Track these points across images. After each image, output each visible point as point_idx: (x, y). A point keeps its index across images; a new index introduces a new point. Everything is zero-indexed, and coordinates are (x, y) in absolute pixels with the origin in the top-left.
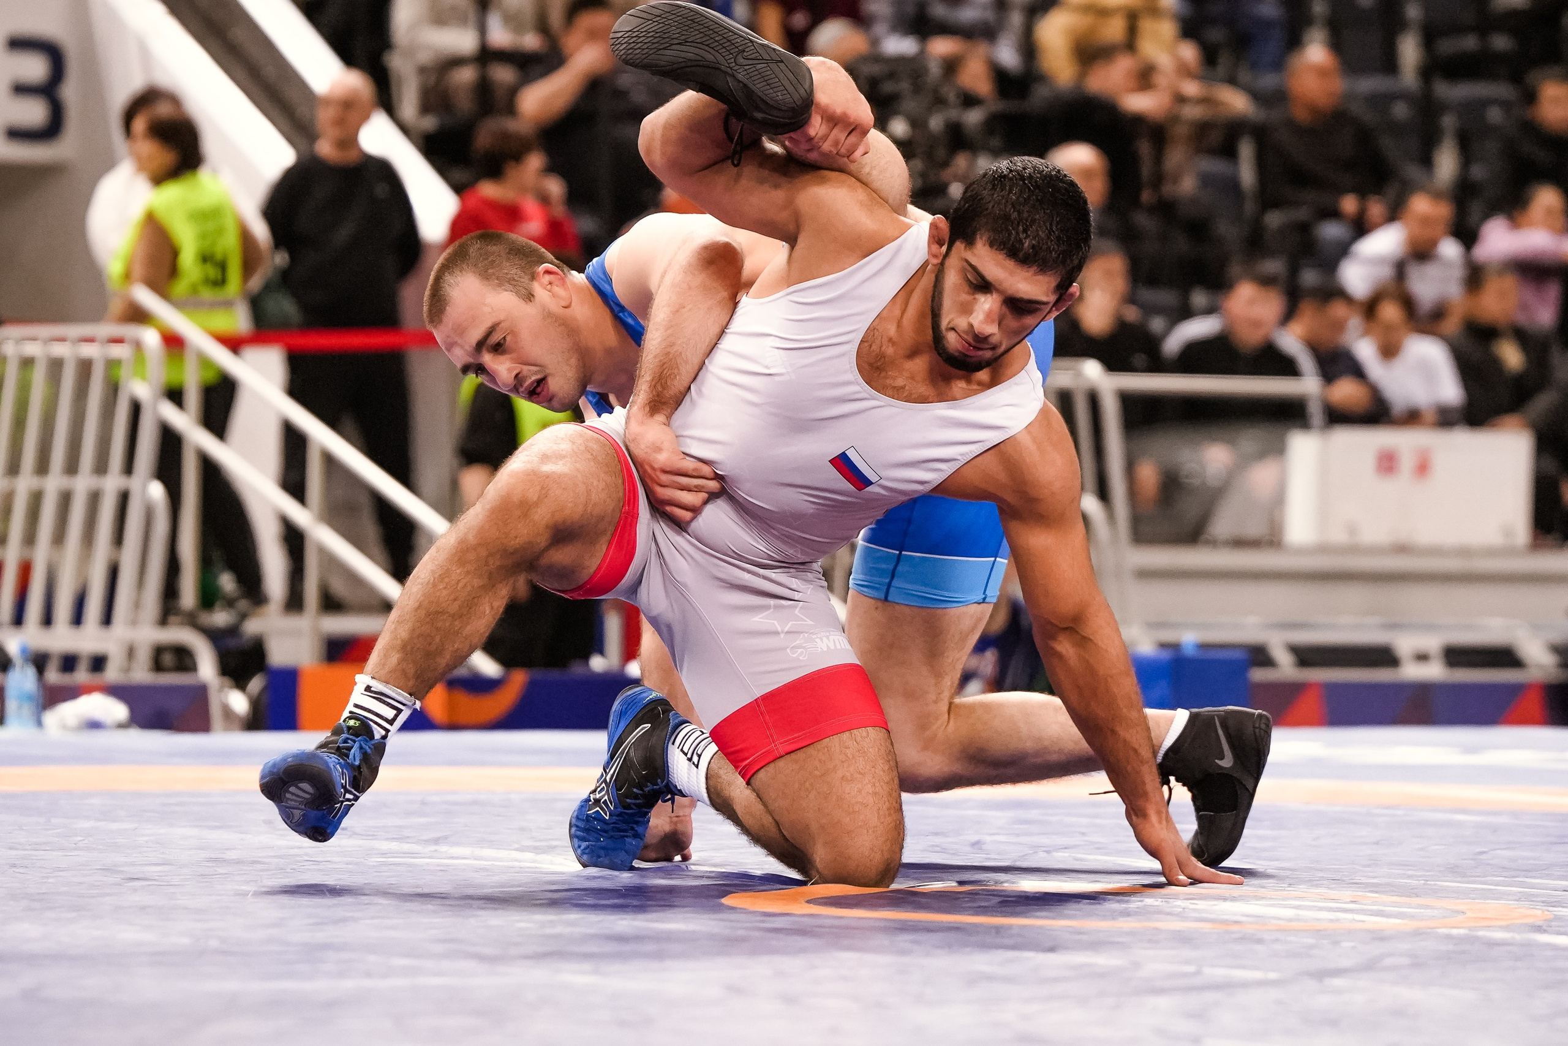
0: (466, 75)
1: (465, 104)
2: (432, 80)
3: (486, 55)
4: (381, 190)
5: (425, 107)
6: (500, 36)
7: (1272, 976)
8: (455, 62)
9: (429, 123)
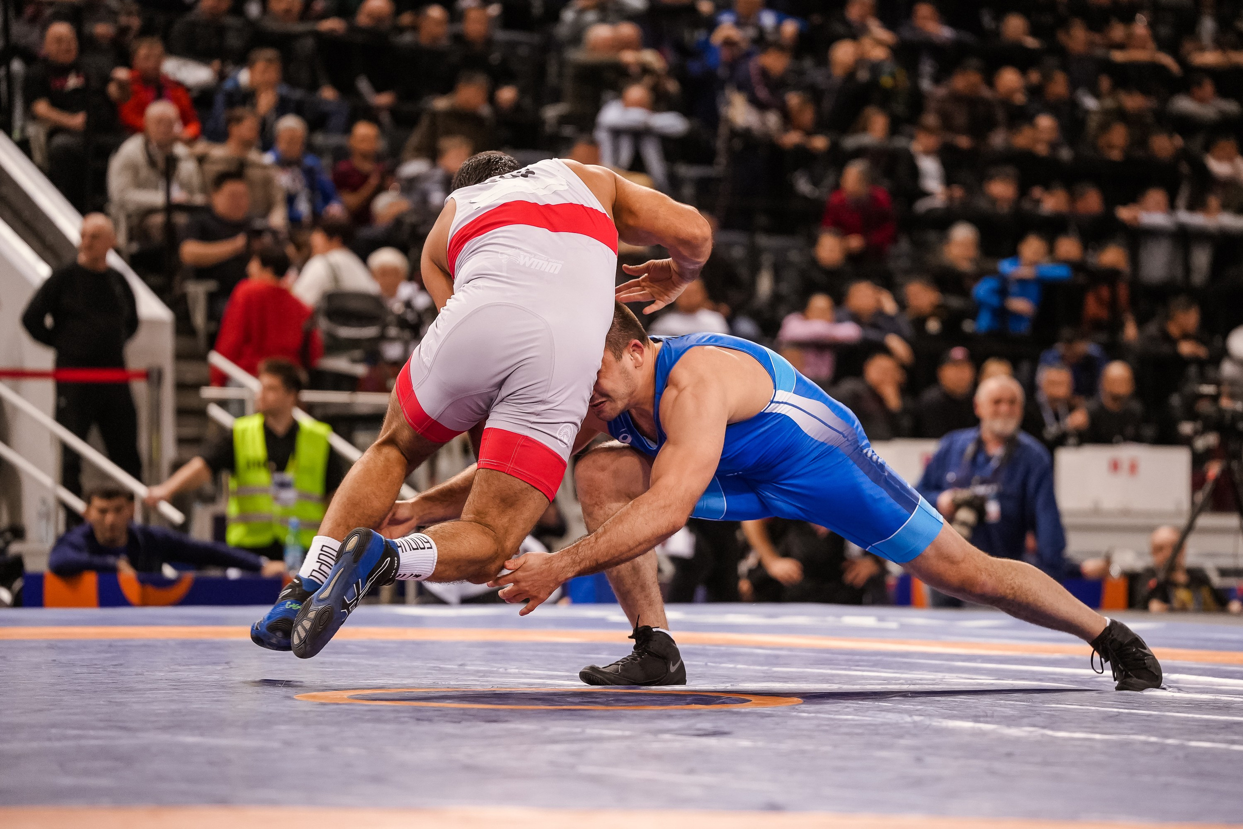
0: (158, 220)
1: (157, 236)
2: (135, 221)
3: (170, 208)
4: (118, 289)
5: (131, 238)
6: (178, 195)
7: (627, 733)
8: (151, 211)
9: (134, 247)
